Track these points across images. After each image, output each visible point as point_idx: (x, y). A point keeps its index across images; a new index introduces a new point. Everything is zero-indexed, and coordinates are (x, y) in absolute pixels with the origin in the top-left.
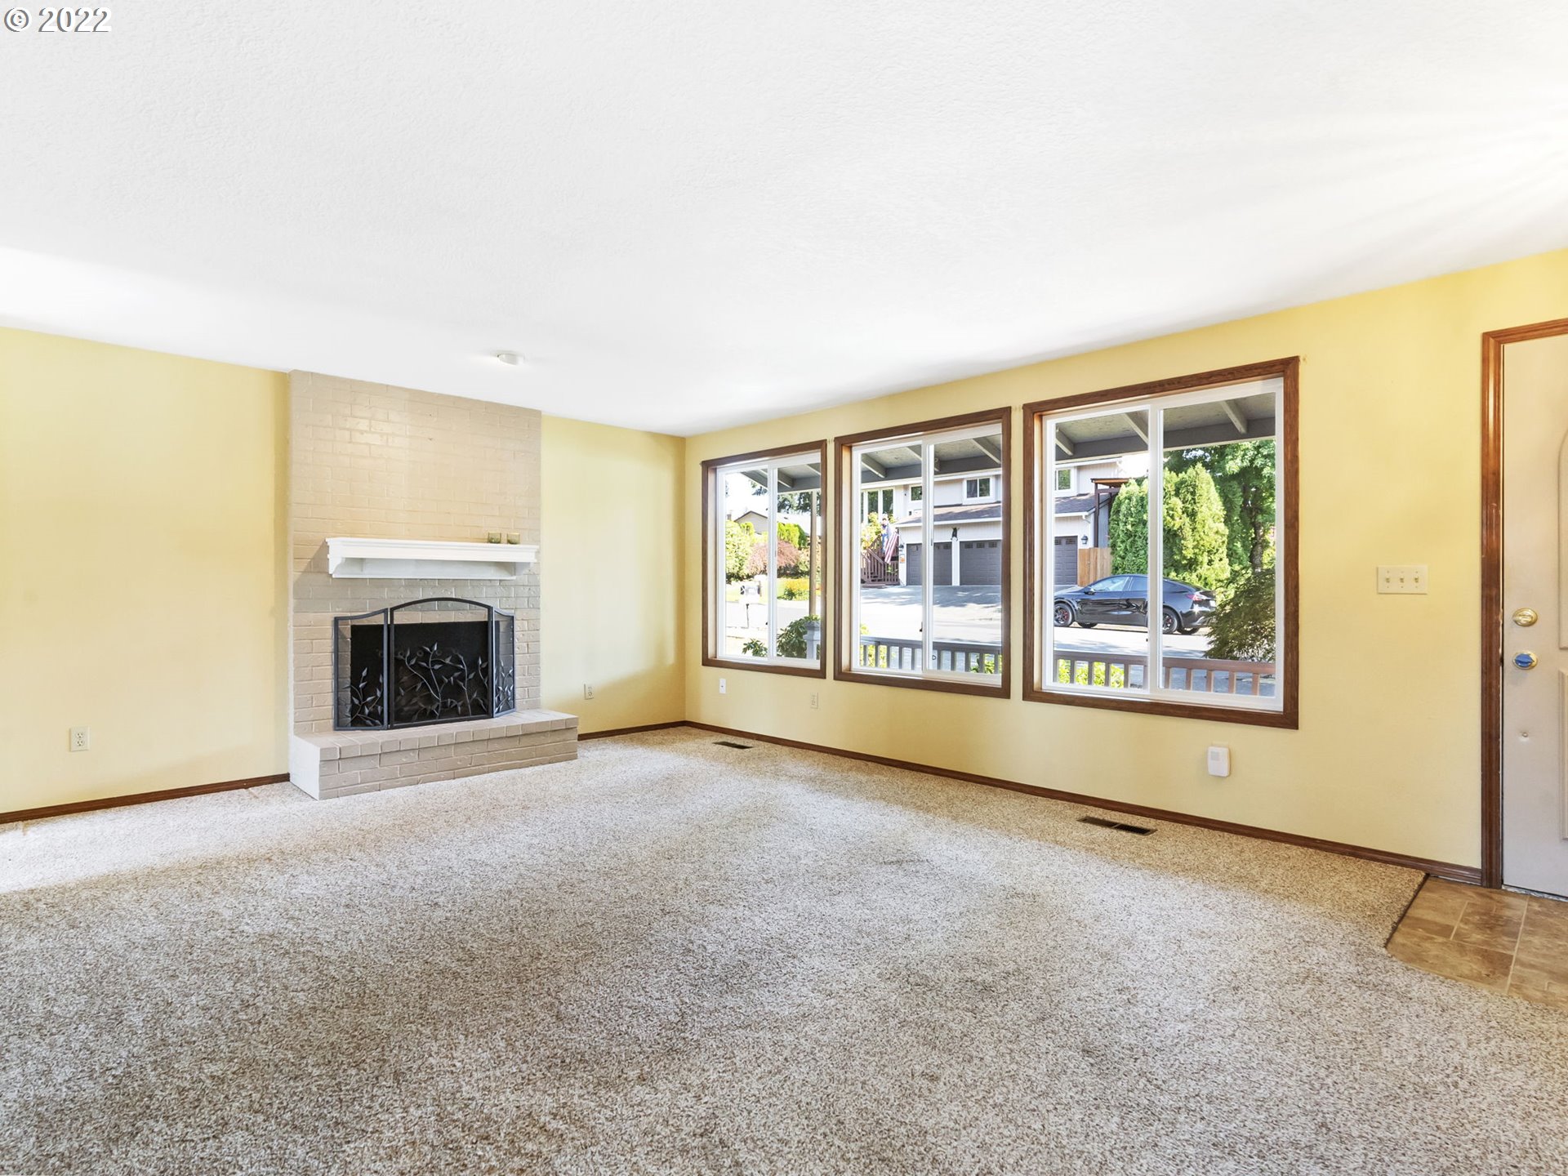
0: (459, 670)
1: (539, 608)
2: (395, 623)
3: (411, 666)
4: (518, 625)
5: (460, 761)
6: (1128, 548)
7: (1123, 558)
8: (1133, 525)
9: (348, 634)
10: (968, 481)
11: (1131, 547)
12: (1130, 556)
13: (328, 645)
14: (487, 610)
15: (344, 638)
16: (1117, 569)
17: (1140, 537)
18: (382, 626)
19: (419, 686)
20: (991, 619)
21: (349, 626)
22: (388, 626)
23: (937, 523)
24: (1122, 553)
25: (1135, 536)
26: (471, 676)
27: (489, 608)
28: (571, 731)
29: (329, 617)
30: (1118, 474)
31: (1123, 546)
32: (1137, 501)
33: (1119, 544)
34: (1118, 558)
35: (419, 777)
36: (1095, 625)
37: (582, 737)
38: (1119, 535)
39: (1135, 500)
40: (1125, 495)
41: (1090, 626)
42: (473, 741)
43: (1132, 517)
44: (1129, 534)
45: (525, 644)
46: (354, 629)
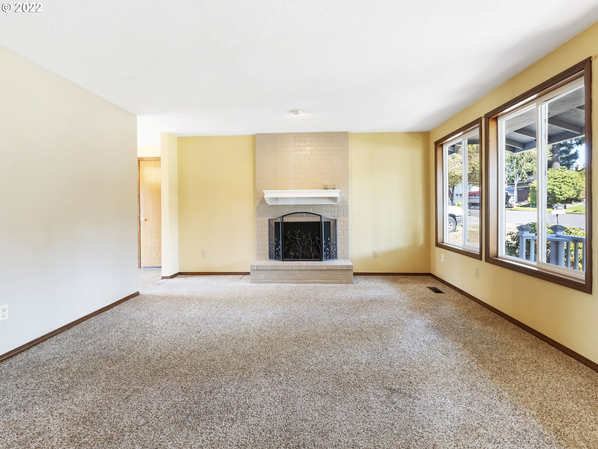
0: (308, 240)
1: (348, 216)
2: (284, 221)
3: (290, 238)
4: (338, 223)
5: (300, 277)
9: (274, 225)
13: (267, 229)
14: (320, 217)
15: (272, 226)
18: (280, 222)
19: (293, 245)
21: (274, 222)
22: (281, 222)
26: (313, 243)
27: (321, 216)
28: (350, 271)
29: (267, 219)
35: (285, 281)
37: (355, 274)
42: (305, 270)
45: (342, 232)
46: (275, 223)
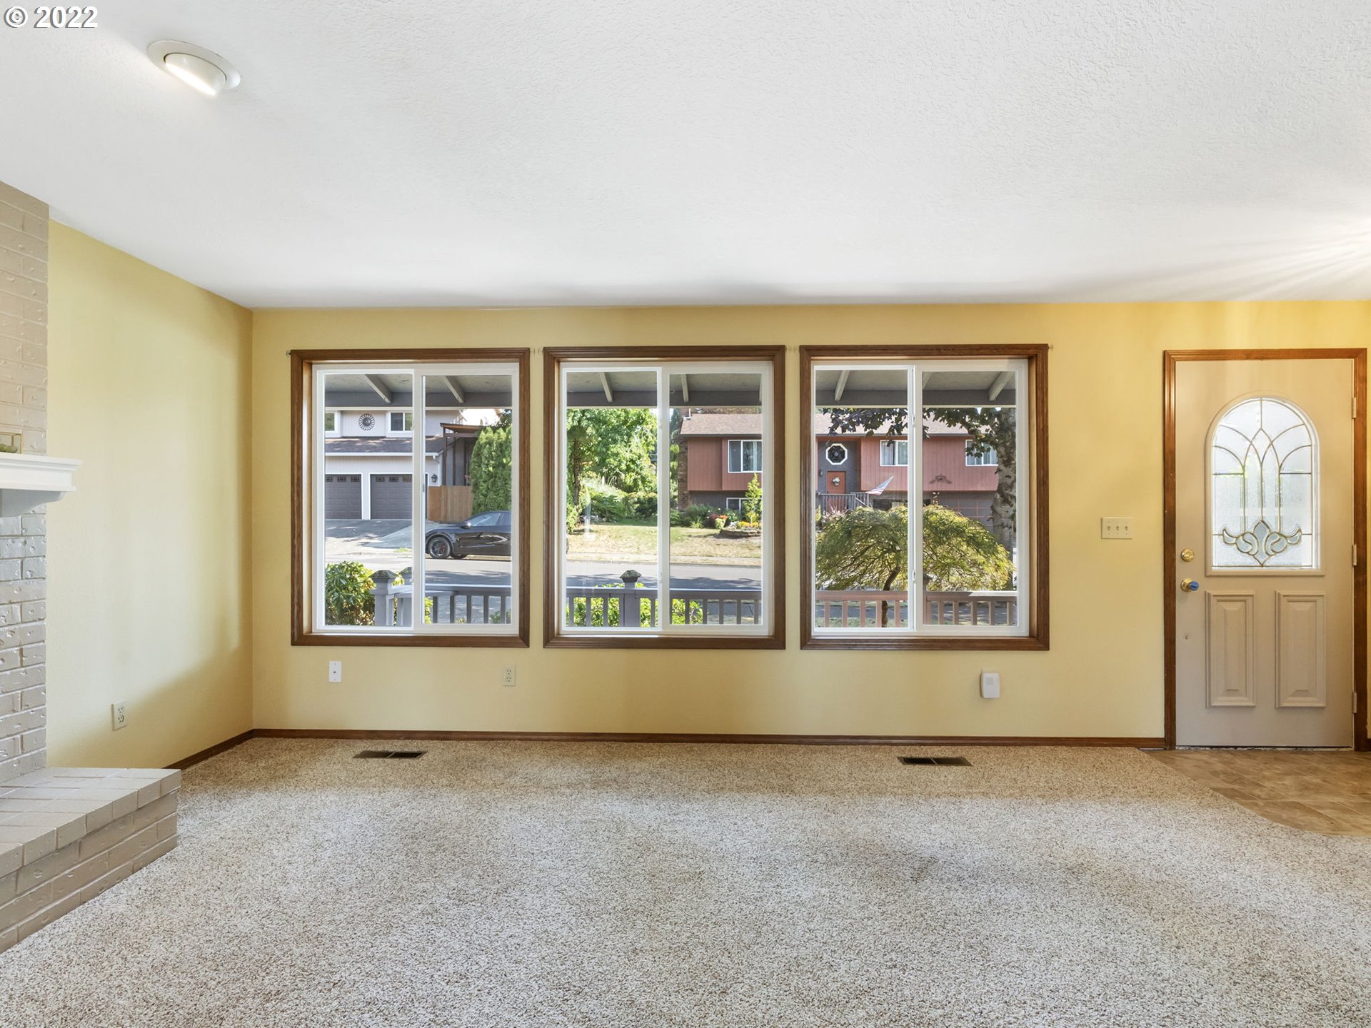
6: (489, 487)
7: (485, 496)
8: (494, 468)
10: (392, 414)
11: (492, 486)
12: (491, 495)
16: (479, 505)
17: (500, 478)
20: (361, 554)
23: (328, 454)
24: (484, 492)
25: (496, 477)
30: (459, 422)
31: (485, 485)
32: (496, 447)
33: (482, 483)
34: (481, 496)
36: (465, 556)
38: (481, 476)
39: (495, 445)
40: (484, 440)
41: (461, 557)
43: (493, 460)
44: (490, 475)
